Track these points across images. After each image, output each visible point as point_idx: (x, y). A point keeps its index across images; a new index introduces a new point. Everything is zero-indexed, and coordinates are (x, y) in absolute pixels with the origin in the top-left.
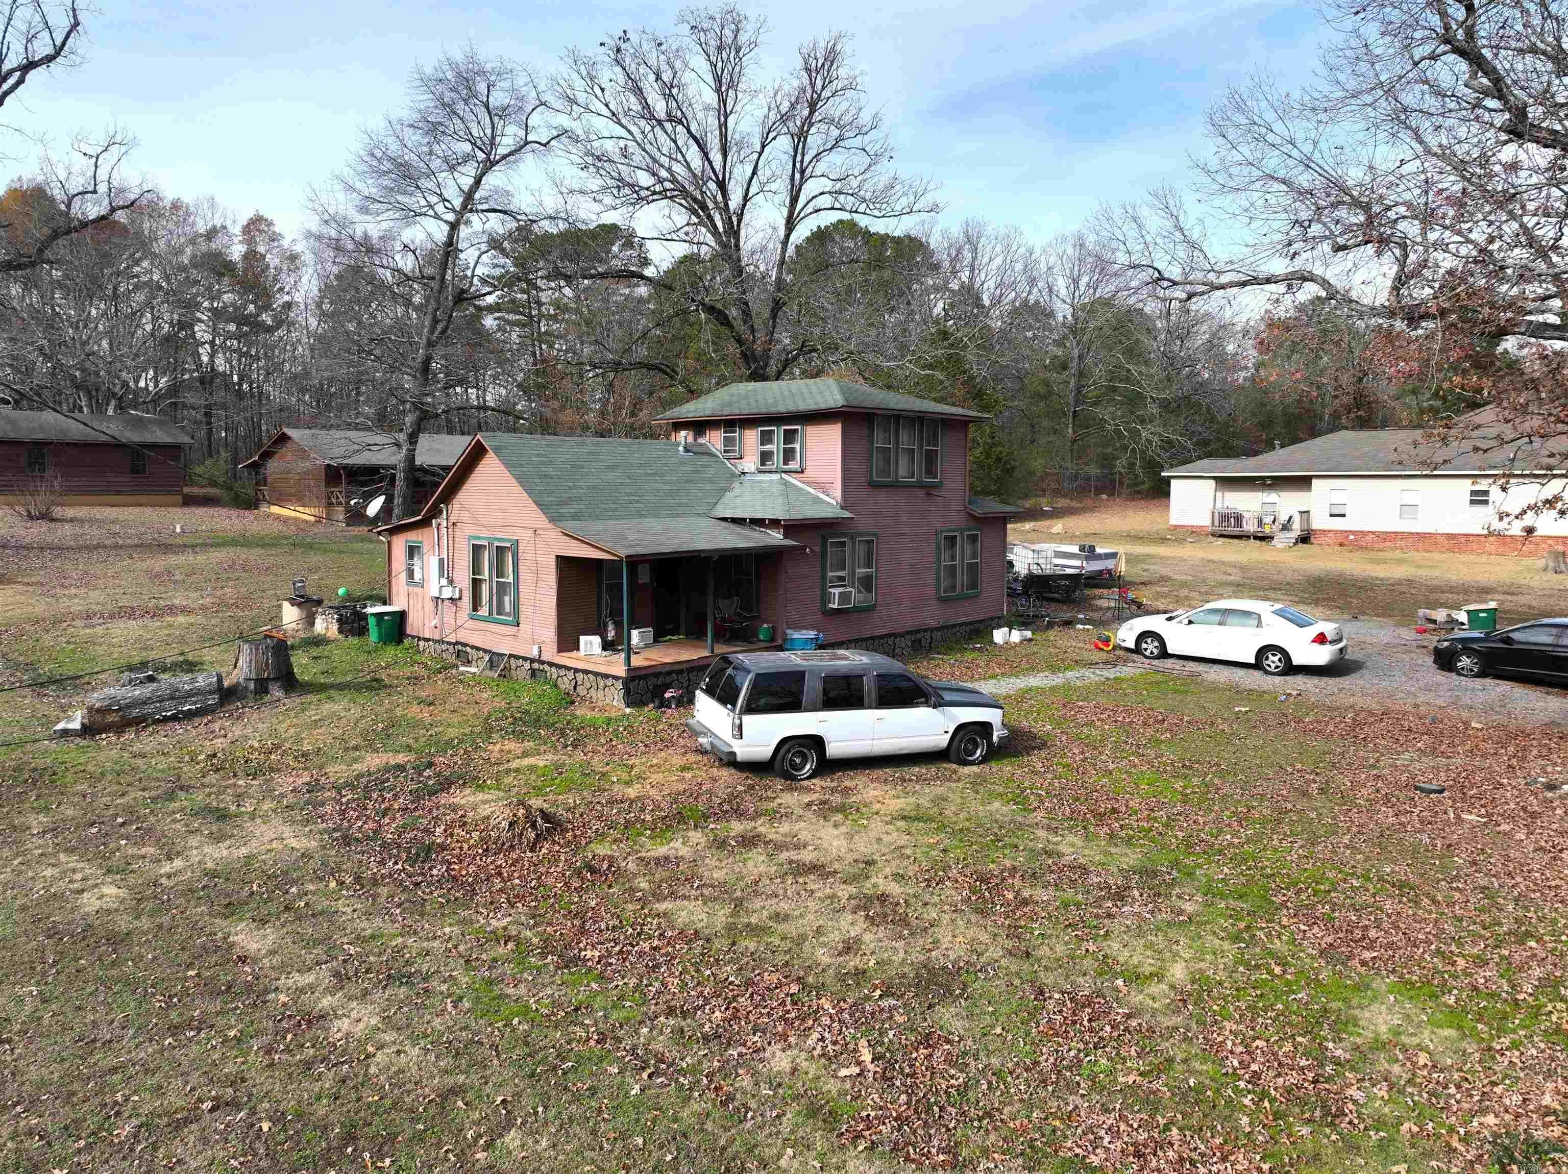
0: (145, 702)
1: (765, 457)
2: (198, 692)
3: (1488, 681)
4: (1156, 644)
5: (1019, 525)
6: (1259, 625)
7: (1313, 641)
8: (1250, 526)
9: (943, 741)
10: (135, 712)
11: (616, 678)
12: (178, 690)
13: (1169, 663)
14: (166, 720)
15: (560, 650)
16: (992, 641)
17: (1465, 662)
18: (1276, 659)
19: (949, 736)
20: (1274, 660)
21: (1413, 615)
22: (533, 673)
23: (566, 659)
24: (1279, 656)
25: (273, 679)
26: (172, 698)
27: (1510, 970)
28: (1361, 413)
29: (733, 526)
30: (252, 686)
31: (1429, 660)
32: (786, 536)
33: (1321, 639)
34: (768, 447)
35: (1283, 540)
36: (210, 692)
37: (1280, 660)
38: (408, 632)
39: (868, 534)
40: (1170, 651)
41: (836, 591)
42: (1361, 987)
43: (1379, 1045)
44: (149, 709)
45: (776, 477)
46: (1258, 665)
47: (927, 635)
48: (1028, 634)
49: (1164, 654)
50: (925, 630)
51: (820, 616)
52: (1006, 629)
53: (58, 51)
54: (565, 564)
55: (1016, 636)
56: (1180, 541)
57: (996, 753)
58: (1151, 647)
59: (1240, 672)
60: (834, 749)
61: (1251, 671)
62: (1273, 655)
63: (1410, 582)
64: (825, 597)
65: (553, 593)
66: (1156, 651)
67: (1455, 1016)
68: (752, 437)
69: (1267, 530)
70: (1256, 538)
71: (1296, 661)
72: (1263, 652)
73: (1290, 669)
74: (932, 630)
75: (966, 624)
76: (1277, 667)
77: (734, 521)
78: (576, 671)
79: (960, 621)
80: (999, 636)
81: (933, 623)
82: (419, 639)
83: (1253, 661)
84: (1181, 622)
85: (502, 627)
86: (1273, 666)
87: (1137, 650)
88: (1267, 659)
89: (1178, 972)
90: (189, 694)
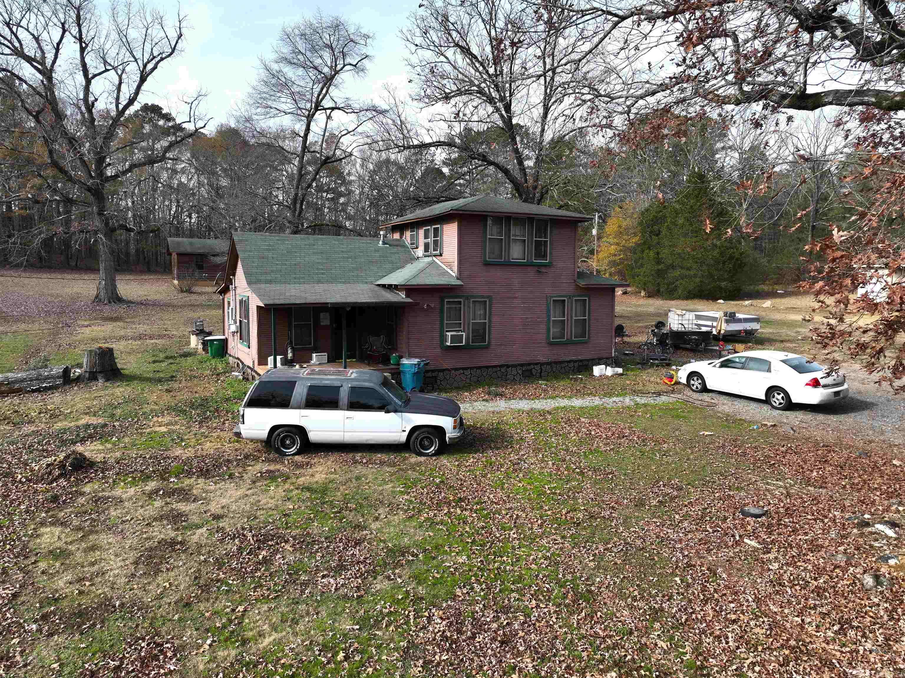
0: (23, 380)
1: (427, 247)
2: (52, 377)
4: (700, 381)
5: (741, 302)
6: (769, 370)
7: (807, 384)
9: (403, 437)
10: (17, 386)
12: (41, 375)
13: (706, 397)
14: (33, 391)
15: (259, 364)
16: (591, 374)
18: (779, 397)
19: (406, 433)
20: (778, 398)
22: (253, 377)
23: (260, 370)
24: (782, 395)
25: (100, 372)
26: (37, 379)
29: (381, 290)
30: (87, 375)
32: (407, 296)
33: (815, 383)
34: (428, 240)
36: (58, 377)
37: (783, 398)
39: (483, 297)
40: (708, 387)
41: (449, 334)
44: (25, 384)
45: (430, 259)
46: (767, 401)
47: (538, 367)
48: (620, 370)
49: (705, 389)
50: (537, 364)
51: (439, 350)
52: (603, 366)
53: (173, 50)
55: (609, 371)
57: (449, 449)
58: (696, 383)
59: (753, 405)
60: (314, 436)
61: (762, 405)
62: (779, 394)
64: (443, 338)
65: (256, 329)
66: (699, 386)
68: (421, 234)
71: (795, 400)
72: (772, 390)
73: (790, 406)
74: (542, 364)
75: (575, 361)
76: (780, 404)
77: (383, 286)
79: (568, 359)
80: (598, 370)
81: (542, 359)
82: (230, 356)
83: (763, 398)
84: (715, 366)
85: (247, 350)
86: (778, 402)
87: (688, 385)
88: (774, 397)
90: (47, 378)
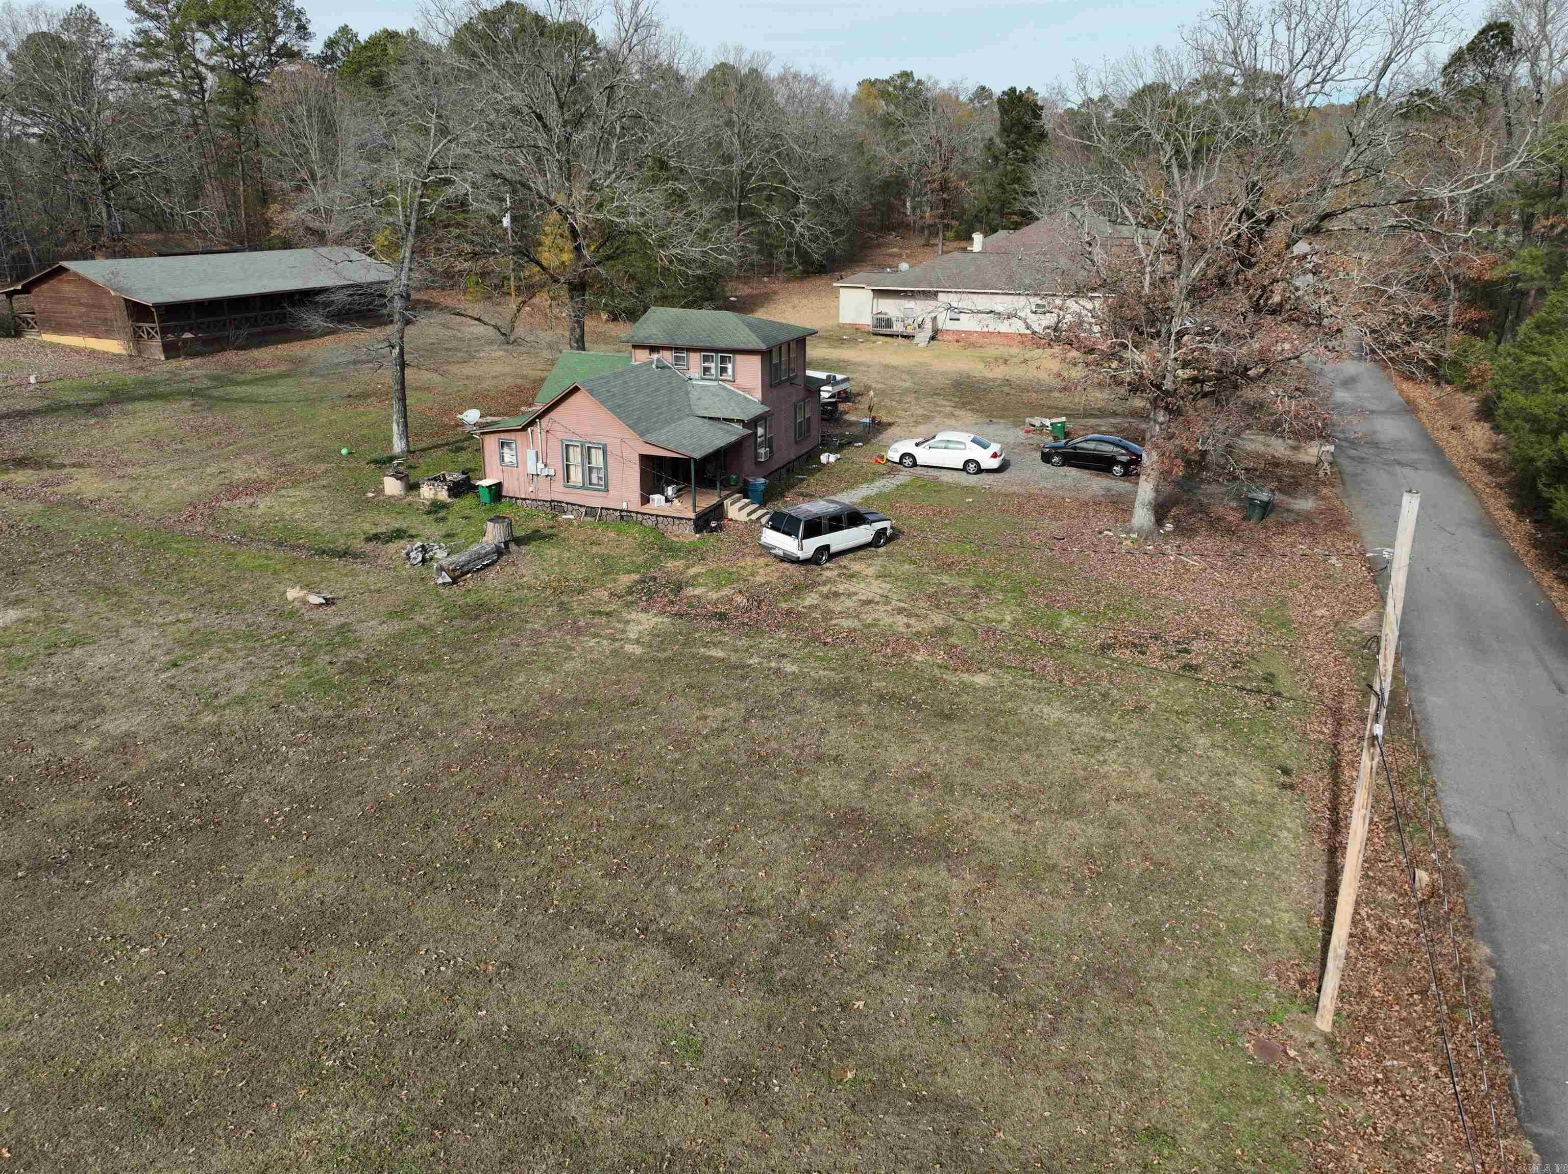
1: (706, 370)
2: (488, 554)
3: (1065, 468)
4: (911, 459)
6: (964, 448)
7: (991, 456)
8: (898, 328)
9: (870, 538)
10: (466, 569)
11: (690, 519)
12: (480, 554)
13: (918, 468)
14: (478, 570)
15: (642, 504)
16: (820, 462)
17: (1056, 459)
19: (873, 536)
20: (972, 467)
21: (1024, 423)
22: (622, 517)
23: (646, 509)
26: (479, 558)
27: (1097, 603)
28: (945, 196)
29: (711, 422)
31: (1038, 455)
33: (995, 455)
34: (707, 364)
35: (922, 338)
37: (975, 466)
38: (504, 494)
40: (920, 463)
41: (762, 451)
42: (1060, 614)
43: (1068, 629)
44: (471, 566)
45: (715, 383)
46: (964, 469)
47: (792, 465)
48: (838, 456)
49: (915, 464)
50: (791, 462)
51: (754, 466)
52: (823, 454)
54: (645, 460)
55: (832, 458)
56: (853, 341)
57: (890, 539)
58: (908, 461)
59: (956, 473)
60: (833, 549)
61: (961, 473)
62: (972, 464)
63: (1007, 382)
64: (757, 456)
65: (637, 475)
66: (911, 463)
67: (1085, 618)
68: (695, 359)
69: (910, 331)
70: (903, 336)
71: (983, 467)
72: (967, 463)
73: (980, 471)
74: (793, 461)
75: (806, 453)
77: (710, 418)
78: (657, 516)
79: (803, 452)
80: (824, 459)
81: (793, 457)
82: (517, 499)
83: (962, 467)
84: (923, 447)
85: (596, 493)
86: (972, 469)
87: (901, 463)
88: (969, 466)
89: (1008, 618)
90: (485, 555)
